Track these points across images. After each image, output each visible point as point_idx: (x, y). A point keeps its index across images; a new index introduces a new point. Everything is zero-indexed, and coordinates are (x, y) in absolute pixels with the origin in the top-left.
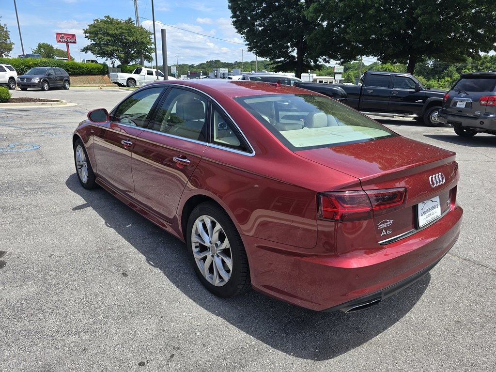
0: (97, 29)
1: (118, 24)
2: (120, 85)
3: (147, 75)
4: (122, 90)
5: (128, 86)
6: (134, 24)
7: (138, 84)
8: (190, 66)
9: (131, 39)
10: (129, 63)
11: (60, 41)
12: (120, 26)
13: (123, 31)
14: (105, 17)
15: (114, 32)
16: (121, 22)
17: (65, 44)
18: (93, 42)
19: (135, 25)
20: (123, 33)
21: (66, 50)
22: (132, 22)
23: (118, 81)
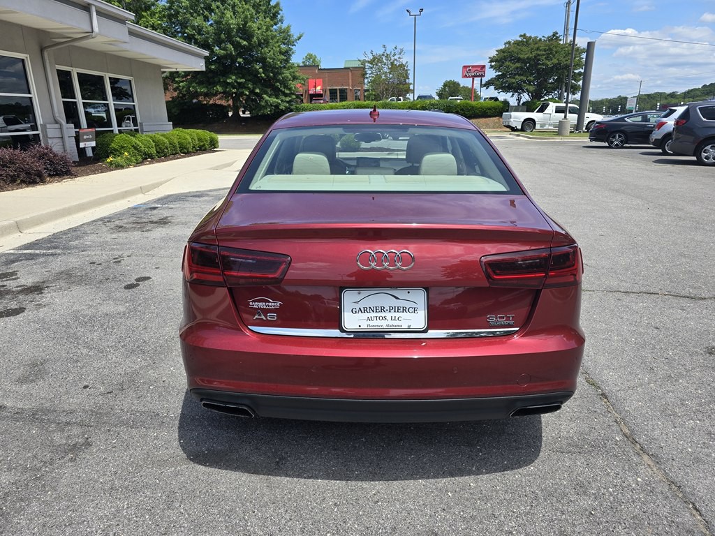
0: (505, 54)
1: (536, 43)
2: (514, 129)
3: (554, 114)
4: (511, 136)
5: (522, 130)
6: (560, 40)
7: (538, 127)
8: (669, 95)
9: (549, 63)
10: (543, 97)
11: (466, 76)
12: (536, 46)
13: (539, 53)
14: (521, 36)
15: (526, 56)
16: (540, 40)
17: (471, 79)
18: (497, 73)
19: (561, 42)
20: (539, 55)
21: (470, 86)
22: (557, 38)
23: (510, 124)
